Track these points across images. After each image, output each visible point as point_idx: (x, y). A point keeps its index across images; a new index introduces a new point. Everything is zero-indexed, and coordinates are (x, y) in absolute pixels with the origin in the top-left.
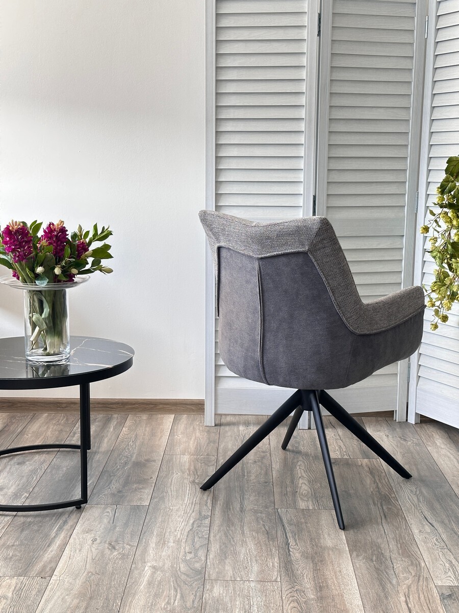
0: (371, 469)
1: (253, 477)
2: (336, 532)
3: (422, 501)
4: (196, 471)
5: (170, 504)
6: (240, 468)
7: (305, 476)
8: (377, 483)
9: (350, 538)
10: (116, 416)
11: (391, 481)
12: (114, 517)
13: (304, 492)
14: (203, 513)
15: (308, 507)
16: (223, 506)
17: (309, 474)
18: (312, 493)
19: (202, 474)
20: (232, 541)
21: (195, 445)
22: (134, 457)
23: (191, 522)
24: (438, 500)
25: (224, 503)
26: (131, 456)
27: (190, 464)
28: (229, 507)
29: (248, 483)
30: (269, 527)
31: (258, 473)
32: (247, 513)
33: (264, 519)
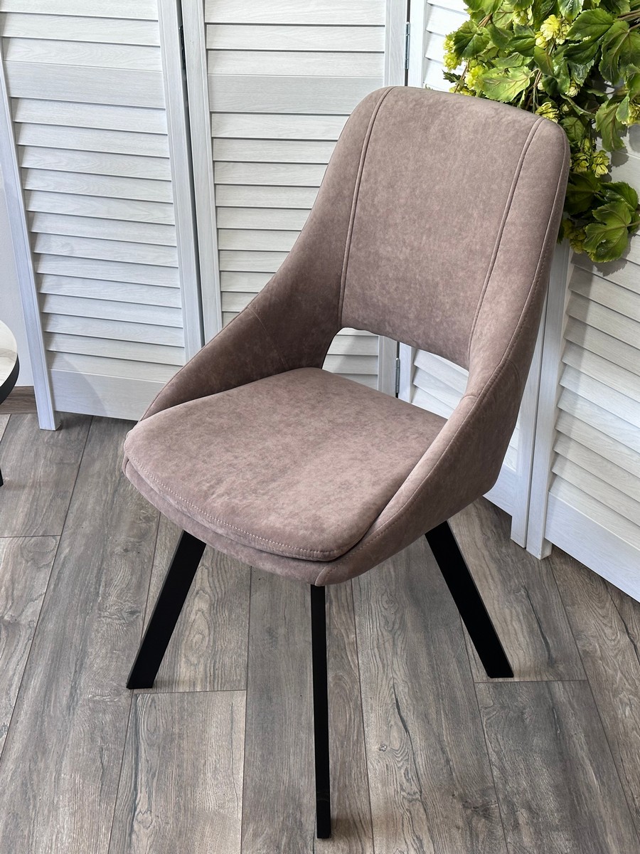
1: (112, 599)
2: (229, 762)
3: (399, 653)
4: (13, 583)
6: (95, 571)
7: (207, 589)
9: (252, 780)
11: (356, 593)
13: (197, 636)
15: (194, 682)
16: (39, 692)
17: (216, 580)
18: (209, 641)
19: (22, 596)
20: (31, 807)
21: (28, 505)
24: (428, 649)
25: (41, 687)
27: (7, 564)
28: (50, 697)
29: (100, 617)
30: (109, 757)
31: (124, 586)
32: (79, 712)
33: (107, 729)
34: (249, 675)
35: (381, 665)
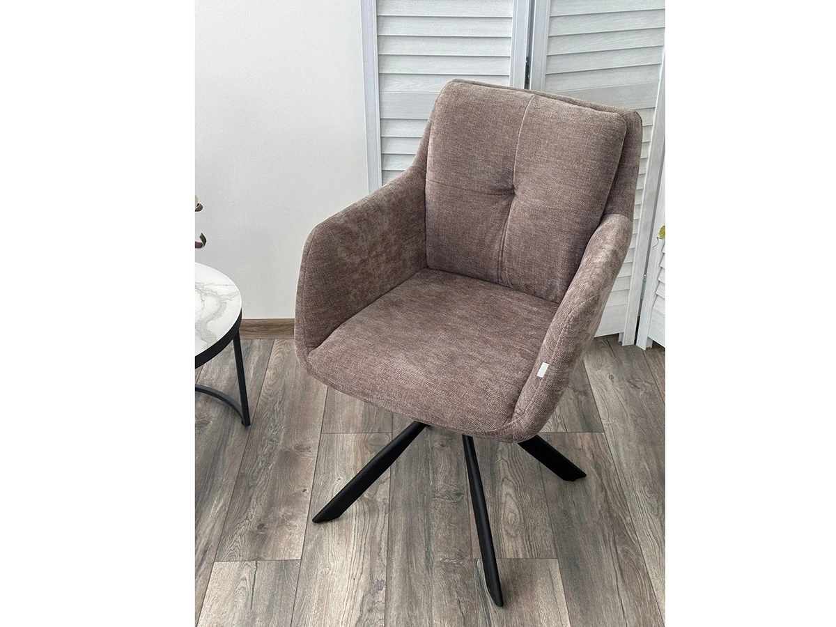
0: (595, 456)
1: (440, 483)
2: (557, 615)
5: (330, 554)
7: (510, 478)
8: (606, 492)
10: (256, 342)
11: (623, 484)
12: (253, 589)
14: (376, 576)
15: (517, 553)
16: (402, 554)
17: (515, 471)
18: (520, 518)
22: (281, 442)
23: (359, 599)
25: (403, 550)
26: (278, 439)
27: (357, 453)
28: (411, 559)
29: (434, 497)
30: (466, 608)
31: (447, 473)
32: (436, 572)
33: (459, 585)
34: (557, 547)
35: (655, 542)
